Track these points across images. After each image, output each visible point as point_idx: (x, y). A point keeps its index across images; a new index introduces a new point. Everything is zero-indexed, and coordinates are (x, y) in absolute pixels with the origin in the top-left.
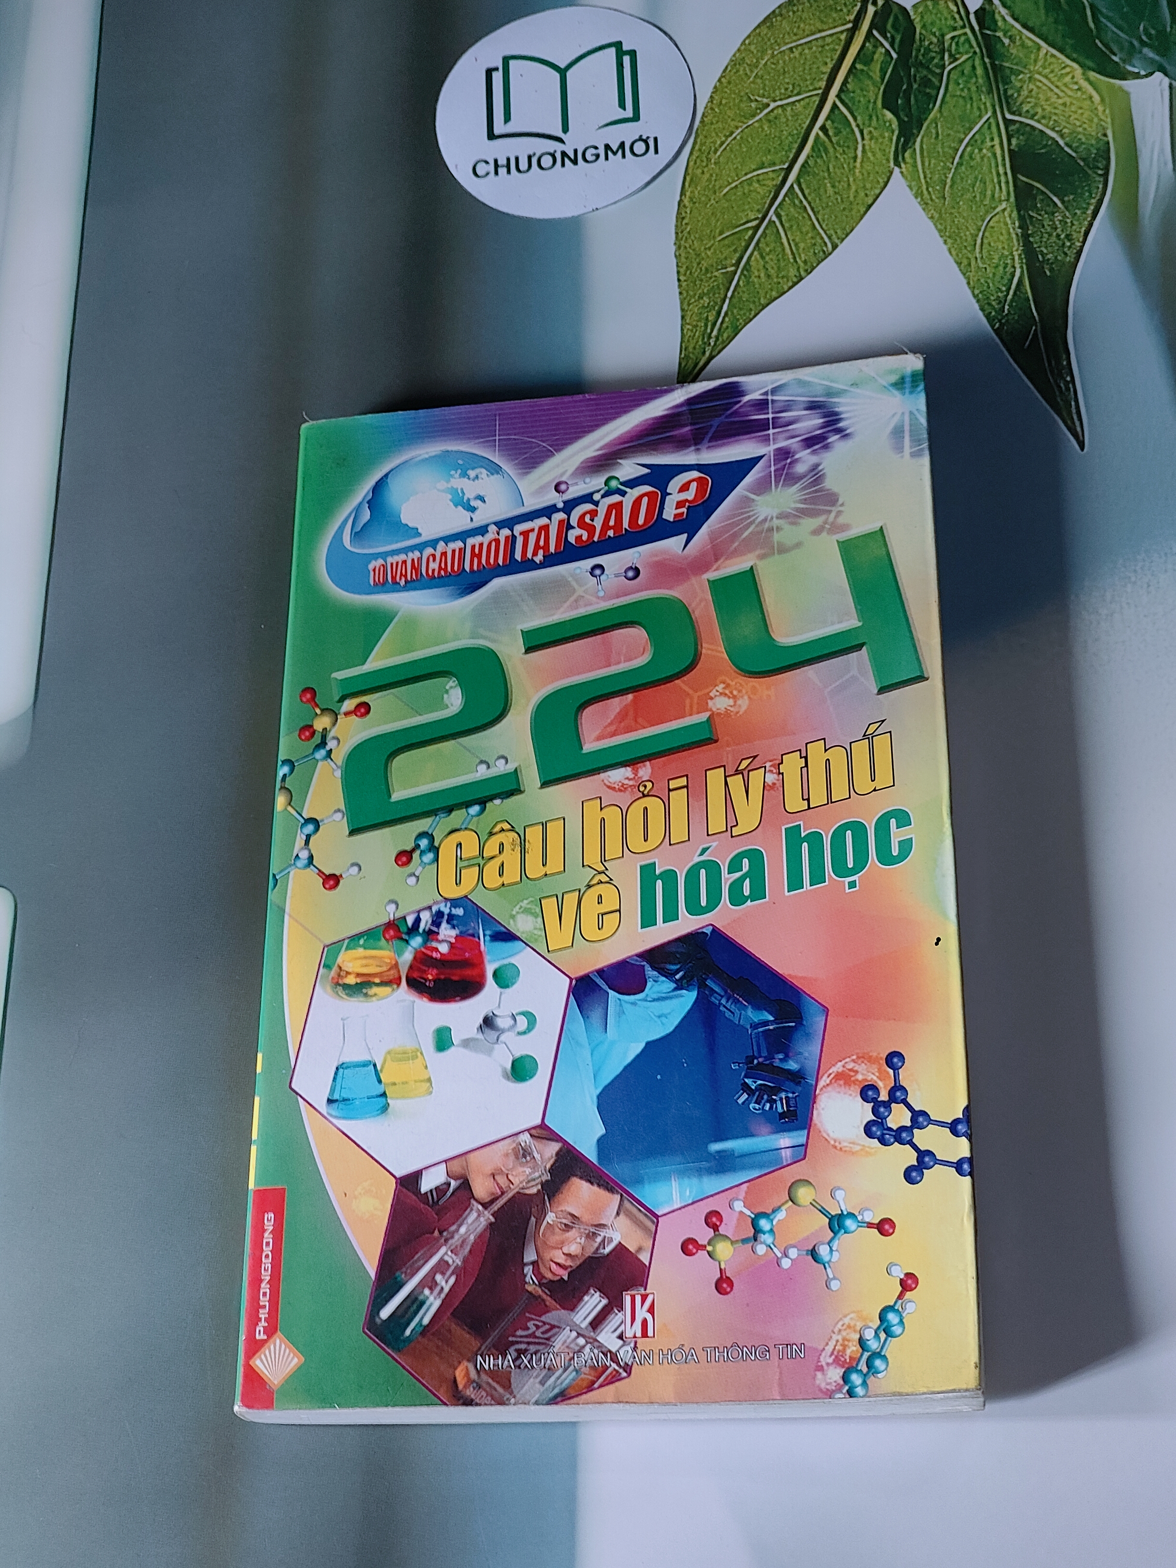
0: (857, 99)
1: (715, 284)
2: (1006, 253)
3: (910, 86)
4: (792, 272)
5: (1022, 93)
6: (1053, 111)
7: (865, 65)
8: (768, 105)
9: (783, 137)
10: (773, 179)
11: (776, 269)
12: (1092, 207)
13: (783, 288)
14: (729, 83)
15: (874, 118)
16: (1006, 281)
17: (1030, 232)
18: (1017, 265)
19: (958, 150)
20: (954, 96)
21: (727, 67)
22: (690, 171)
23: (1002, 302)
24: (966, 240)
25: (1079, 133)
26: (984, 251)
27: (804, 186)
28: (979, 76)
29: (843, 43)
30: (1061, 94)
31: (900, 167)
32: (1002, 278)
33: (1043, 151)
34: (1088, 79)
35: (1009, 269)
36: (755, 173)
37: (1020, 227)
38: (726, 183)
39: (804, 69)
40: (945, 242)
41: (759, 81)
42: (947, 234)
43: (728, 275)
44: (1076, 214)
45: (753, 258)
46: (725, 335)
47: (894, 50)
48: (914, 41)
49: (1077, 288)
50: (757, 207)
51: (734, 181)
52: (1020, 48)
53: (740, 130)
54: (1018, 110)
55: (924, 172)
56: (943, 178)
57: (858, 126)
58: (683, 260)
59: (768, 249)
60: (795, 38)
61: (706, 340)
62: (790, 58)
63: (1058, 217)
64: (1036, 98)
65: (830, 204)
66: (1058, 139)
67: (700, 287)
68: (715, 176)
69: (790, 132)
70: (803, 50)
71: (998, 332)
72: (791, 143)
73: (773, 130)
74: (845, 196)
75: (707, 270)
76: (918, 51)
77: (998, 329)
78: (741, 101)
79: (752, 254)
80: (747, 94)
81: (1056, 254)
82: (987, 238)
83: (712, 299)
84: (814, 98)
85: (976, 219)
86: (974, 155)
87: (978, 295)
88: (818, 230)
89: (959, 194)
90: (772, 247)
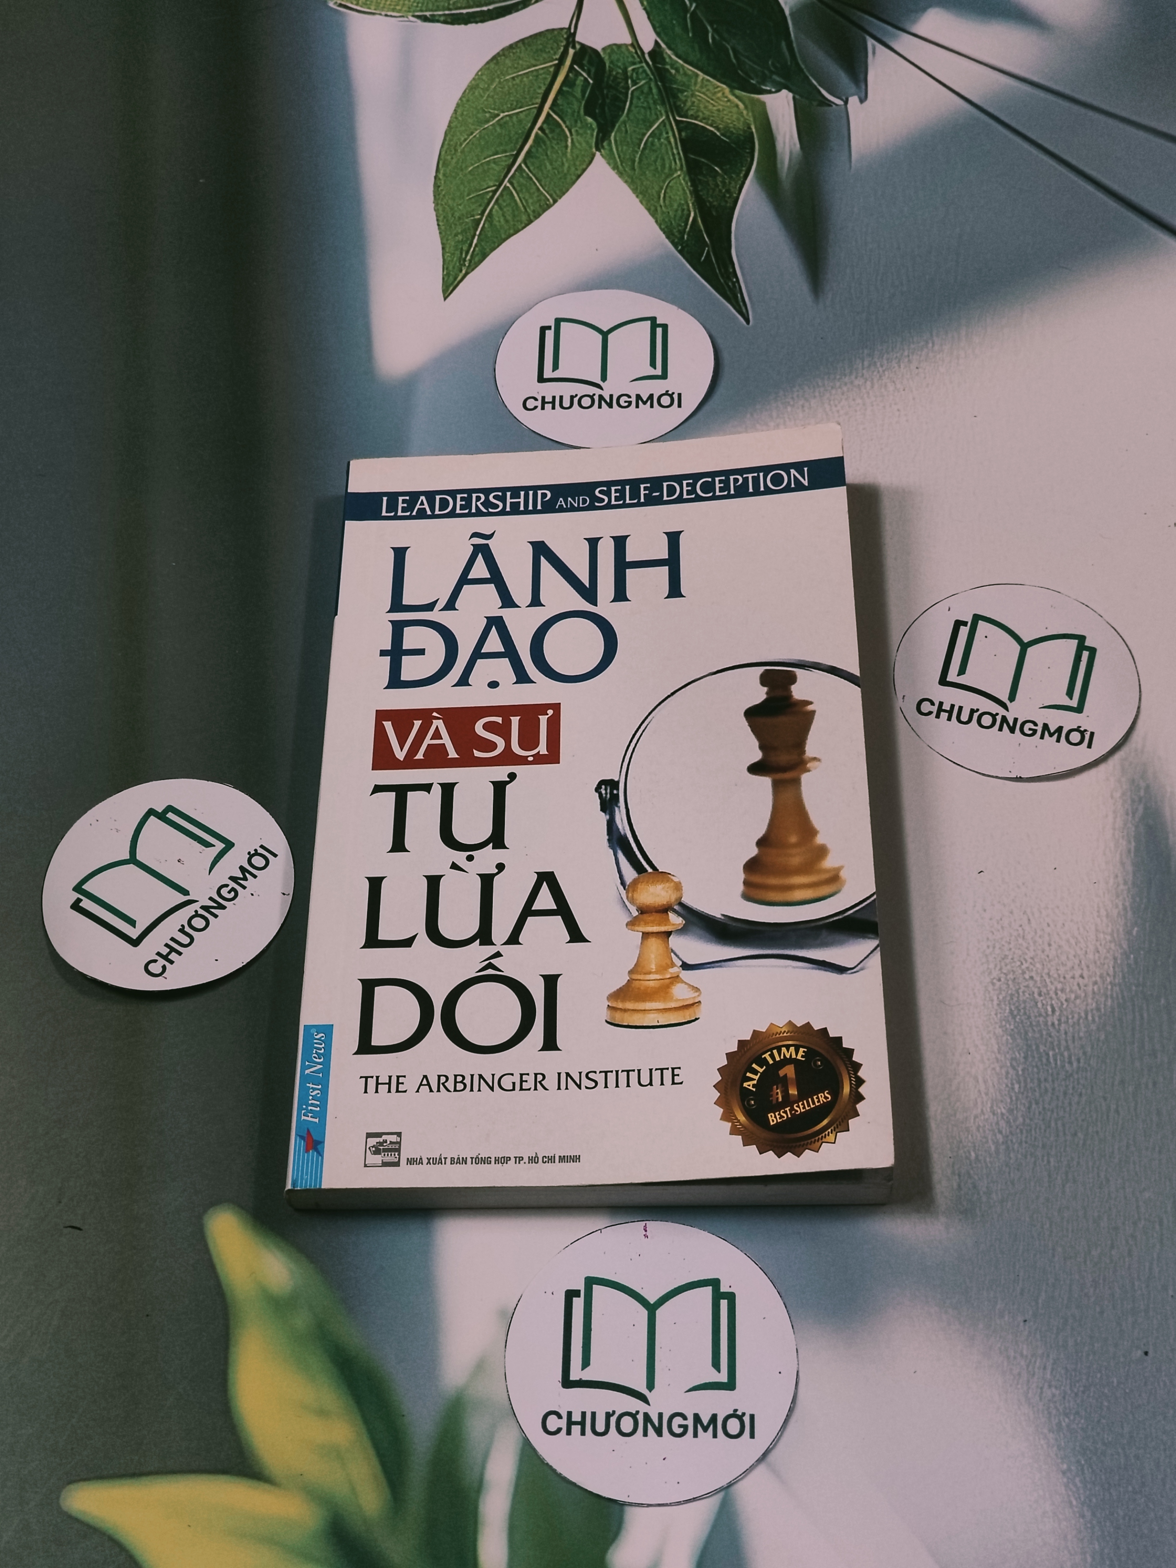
0: (565, 110)
1: (466, 226)
2: (683, 202)
3: (604, 101)
4: (524, 218)
5: (687, 104)
6: (711, 114)
7: (569, 88)
8: (498, 115)
9: (512, 135)
10: (506, 161)
11: (512, 216)
12: (744, 173)
13: (518, 228)
14: (468, 101)
15: (579, 122)
16: (684, 220)
17: (699, 189)
18: (692, 210)
19: (641, 140)
20: (637, 107)
21: (465, 91)
22: (442, 157)
23: (682, 233)
24: (653, 195)
25: (730, 128)
26: (667, 202)
27: (529, 164)
28: (654, 93)
29: (552, 73)
30: (715, 104)
31: (600, 151)
32: (681, 217)
33: (703, 139)
34: (734, 95)
35: (686, 212)
36: (492, 158)
37: (692, 186)
38: (470, 164)
39: (524, 92)
40: (637, 197)
41: (490, 99)
42: (638, 191)
43: (476, 221)
44: (732, 177)
45: (494, 210)
46: (477, 259)
47: (591, 77)
48: (605, 71)
49: (737, 219)
50: (494, 178)
51: (477, 163)
52: (683, 75)
53: (477, 132)
54: (685, 114)
55: (618, 154)
56: (632, 157)
57: (567, 127)
58: (441, 212)
59: (505, 204)
60: (515, 70)
61: (462, 262)
62: (513, 85)
63: (719, 179)
64: (697, 107)
65: (550, 175)
66: (716, 131)
67: (455, 228)
68: (461, 159)
69: (516, 133)
70: (522, 79)
71: (680, 252)
72: (517, 140)
73: (503, 131)
74: (560, 170)
75: (459, 218)
76: (609, 77)
77: (680, 250)
78: (478, 112)
79: (493, 207)
80: (482, 108)
81: (719, 201)
82: (668, 193)
83: (465, 236)
84: (532, 110)
85: (659, 181)
86: (654, 144)
87: (664, 229)
88: (541, 191)
89: (645, 167)
90: (508, 203)
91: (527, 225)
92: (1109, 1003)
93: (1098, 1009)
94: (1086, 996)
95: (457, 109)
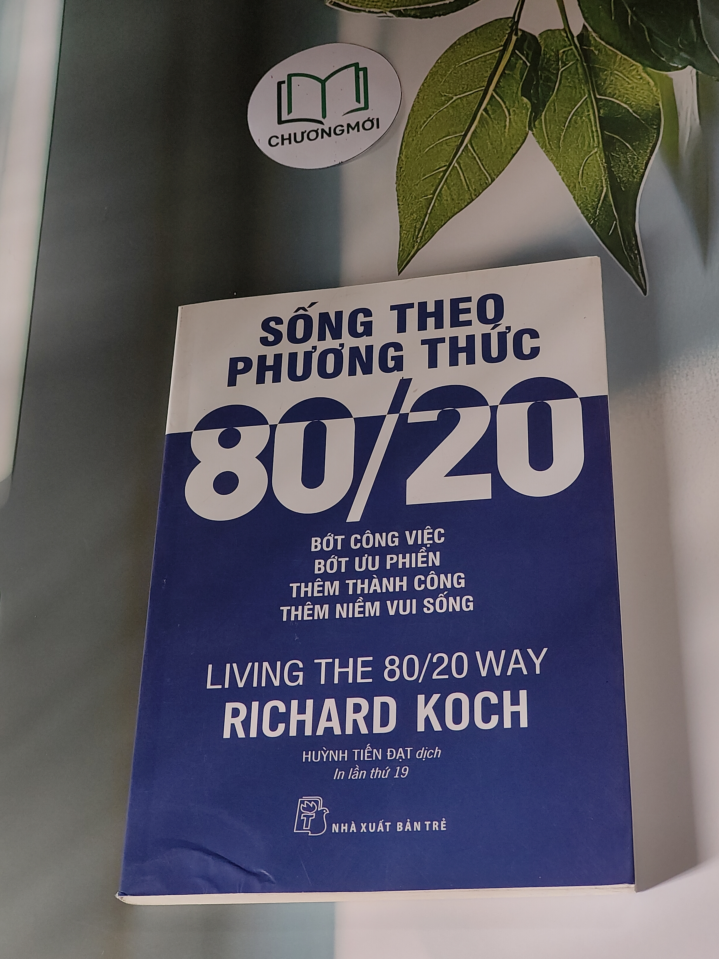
0: (506, 91)
1: (421, 205)
2: (597, 178)
3: (538, 81)
4: (467, 196)
5: (607, 82)
6: (626, 92)
7: (510, 71)
8: (453, 98)
9: (461, 117)
10: (455, 142)
11: (457, 195)
12: (650, 148)
13: (462, 206)
14: (429, 86)
16: (598, 195)
17: (612, 165)
18: (604, 186)
19: (568, 119)
20: (564, 86)
21: (427, 77)
22: (405, 139)
23: (595, 208)
24: (573, 172)
25: (641, 105)
26: (583, 178)
27: (474, 145)
28: (580, 73)
29: (497, 59)
30: (630, 82)
31: (532, 131)
32: (595, 193)
33: (619, 116)
34: (646, 72)
35: (599, 188)
36: (445, 139)
37: (605, 163)
38: (427, 146)
39: (474, 76)
40: (560, 174)
41: (447, 84)
42: (561, 169)
43: (428, 200)
44: (640, 152)
45: (443, 189)
46: (427, 236)
47: (528, 62)
48: (540, 55)
50: (445, 160)
51: (432, 144)
52: (604, 56)
53: (435, 114)
54: (604, 93)
55: (547, 133)
56: (559, 136)
57: (506, 107)
58: (401, 192)
59: (452, 184)
60: (468, 57)
61: (415, 239)
62: (466, 70)
63: (629, 155)
64: (614, 85)
65: (490, 155)
66: (629, 109)
67: (412, 208)
68: (420, 141)
69: (465, 113)
70: (473, 64)
71: (593, 226)
72: (466, 119)
73: (455, 113)
74: (499, 150)
75: (414, 196)
76: (543, 61)
77: (592, 224)
78: (436, 96)
79: (443, 187)
80: (439, 92)
81: (628, 177)
82: (586, 170)
83: (419, 214)
84: (480, 92)
85: (579, 159)
86: (577, 121)
87: (580, 204)
88: (482, 170)
89: (568, 144)
90: (455, 182)
91: (469, 203)
95: (419, 94)
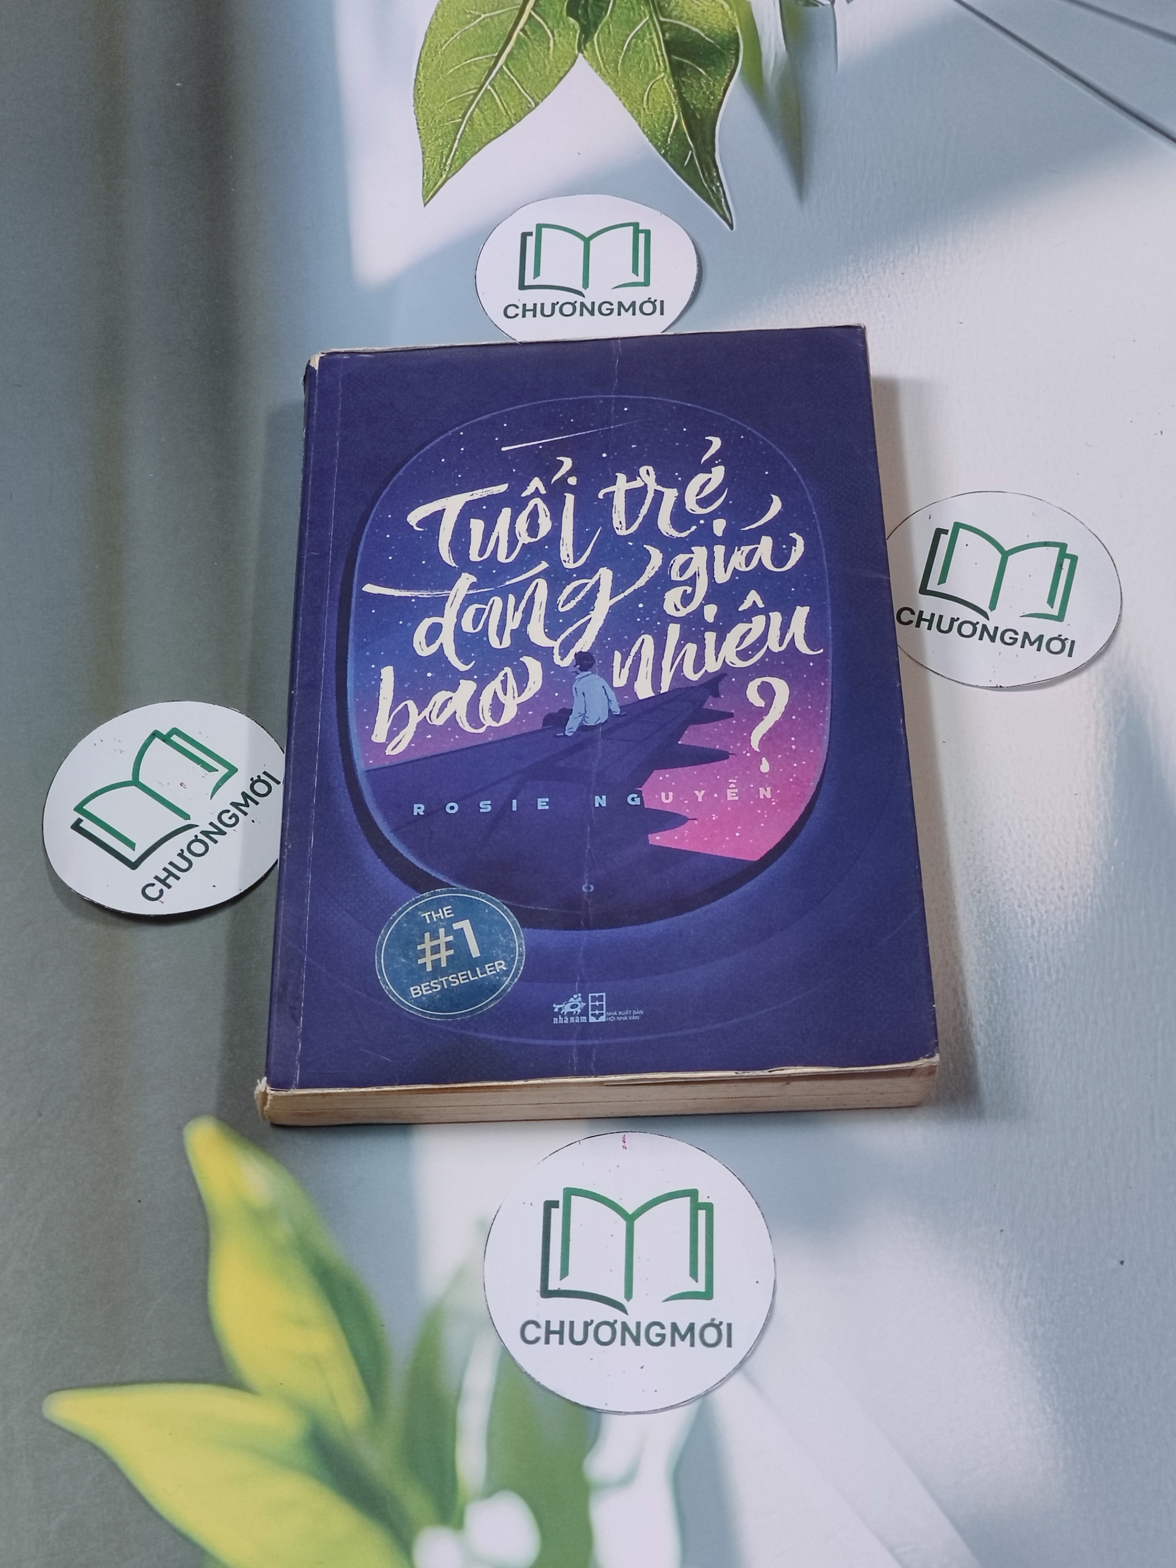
0: (547, 10)
1: (447, 130)
2: (666, 104)
3: (586, 1)
4: (506, 121)
5: (671, 4)
6: (695, 15)
8: (480, 16)
9: (493, 37)
10: (487, 63)
11: (493, 119)
12: (728, 74)
13: (499, 132)
15: (561, 23)
17: (683, 91)
18: (675, 113)
19: (626, 41)
20: (620, 7)
22: (422, 59)
23: (665, 136)
24: (636, 98)
25: (714, 29)
26: (649, 104)
27: (510, 67)
31: (583, 53)
32: (665, 121)
33: (689, 40)
35: (669, 115)
36: (473, 60)
37: (675, 88)
38: (451, 67)
40: (620, 99)
41: (472, 1)
42: (621, 94)
43: (456, 125)
44: (717, 78)
45: (475, 113)
46: (457, 164)
49: (721, 124)
50: (475, 81)
51: (457, 65)
53: (459, 32)
54: (669, 15)
55: (601, 56)
56: (616, 59)
57: (549, 28)
58: (421, 115)
59: (486, 107)
61: (442, 167)
63: (703, 82)
64: (682, 7)
65: (532, 77)
66: (700, 32)
67: (435, 132)
68: (441, 62)
69: (498, 35)
71: (664, 156)
72: (499, 41)
73: (484, 32)
74: (542, 72)
75: (440, 122)
77: (664, 153)
78: (459, 13)
79: (474, 111)
80: (463, 9)
81: (703, 104)
82: (651, 96)
83: (445, 140)
84: (514, 12)
85: (643, 84)
86: (638, 45)
87: (647, 132)
88: (523, 94)
89: (629, 69)
90: (489, 106)
91: (508, 129)
92: (1089, 914)
93: (1078, 920)
94: (1065, 908)
95: (437, 10)
